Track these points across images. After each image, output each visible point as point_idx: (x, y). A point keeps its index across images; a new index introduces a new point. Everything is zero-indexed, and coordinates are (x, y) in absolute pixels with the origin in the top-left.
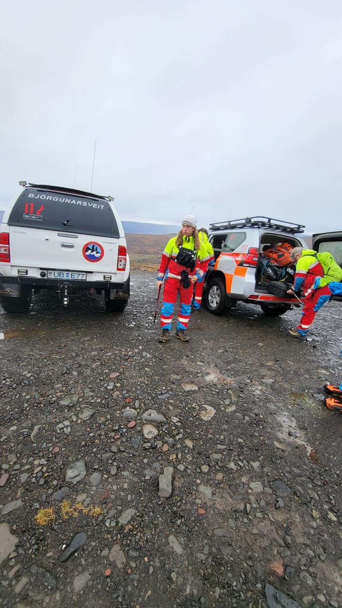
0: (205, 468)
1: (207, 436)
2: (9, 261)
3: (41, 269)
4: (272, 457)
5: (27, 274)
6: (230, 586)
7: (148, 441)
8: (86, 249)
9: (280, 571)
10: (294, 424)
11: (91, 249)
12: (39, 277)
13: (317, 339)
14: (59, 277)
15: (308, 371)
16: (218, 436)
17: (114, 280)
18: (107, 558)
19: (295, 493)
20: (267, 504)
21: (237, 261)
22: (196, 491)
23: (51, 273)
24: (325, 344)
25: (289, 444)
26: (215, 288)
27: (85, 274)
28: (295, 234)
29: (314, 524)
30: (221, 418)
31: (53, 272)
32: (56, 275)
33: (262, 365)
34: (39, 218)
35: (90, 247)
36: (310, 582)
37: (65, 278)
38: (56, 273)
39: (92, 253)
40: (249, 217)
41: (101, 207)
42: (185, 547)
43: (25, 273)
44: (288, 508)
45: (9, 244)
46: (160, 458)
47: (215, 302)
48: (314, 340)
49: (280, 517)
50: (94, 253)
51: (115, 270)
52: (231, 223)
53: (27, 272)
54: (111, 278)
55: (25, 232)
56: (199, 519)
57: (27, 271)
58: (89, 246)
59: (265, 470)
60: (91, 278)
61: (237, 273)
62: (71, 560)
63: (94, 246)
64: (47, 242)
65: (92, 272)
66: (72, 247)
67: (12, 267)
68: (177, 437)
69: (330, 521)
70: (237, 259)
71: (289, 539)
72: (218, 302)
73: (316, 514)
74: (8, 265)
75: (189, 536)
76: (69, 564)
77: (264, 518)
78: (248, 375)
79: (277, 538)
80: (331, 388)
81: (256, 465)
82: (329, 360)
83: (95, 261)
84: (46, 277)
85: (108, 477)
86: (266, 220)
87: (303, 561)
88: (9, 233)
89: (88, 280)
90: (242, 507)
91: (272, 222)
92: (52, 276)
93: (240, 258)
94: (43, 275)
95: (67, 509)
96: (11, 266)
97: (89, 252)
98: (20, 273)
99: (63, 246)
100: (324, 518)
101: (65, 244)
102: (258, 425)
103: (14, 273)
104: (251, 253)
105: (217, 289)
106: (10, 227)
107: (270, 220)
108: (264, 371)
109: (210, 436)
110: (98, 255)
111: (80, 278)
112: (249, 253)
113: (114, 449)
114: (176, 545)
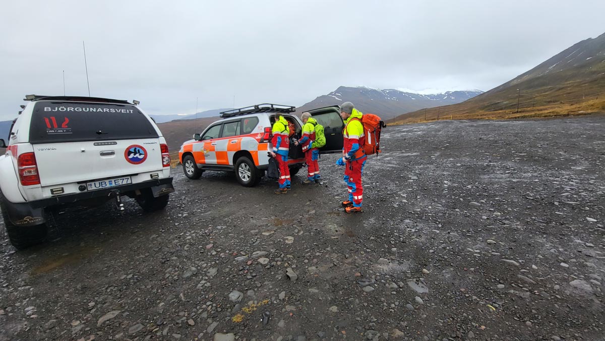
0: (306, 261)
1: (297, 249)
2: (39, 182)
3: (78, 183)
4: (334, 243)
5: (63, 192)
6: (344, 288)
7: (267, 265)
8: (128, 152)
9: (359, 274)
10: (336, 227)
11: (133, 153)
12: (78, 191)
13: (325, 182)
14: (101, 187)
15: (330, 200)
16: (303, 247)
17: (161, 176)
18: (286, 311)
19: (351, 250)
20: (342, 259)
21: (257, 140)
22: (308, 270)
23: (91, 185)
24: (331, 183)
25: (338, 235)
26: (243, 165)
27: (129, 177)
28: (290, 113)
29: (363, 256)
30: (297, 239)
31: (93, 183)
32: (98, 185)
33: (303, 206)
34: (67, 131)
35: (132, 150)
36: (371, 272)
37: (108, 186)
38: (97, 183)
39: (135, 156)
40: (257, 104)
41: (130, 112)
42: (318, 289)
43: (61, 192)
44: (351, 256)
45: (35, 164)
46: (280, 268)
47: (246, 177)
48: (324, 183)
49: (350, 260)
50: (137, 155)
51: (161, 167)
52: (241, 110)
53: (63, 190)
54: (158, 175)
55: (55, 148)
56: (317, 278)
57: (63, 188)
58: (130, 150)
59: (334, 248)
60: (136, 180)
61: (259, 149)
62: (269, 321)
63: (135, 149)
64: (83, 153)
65: (137, 174)
66: (112, 153)
67: (43, 189)
68: (282, 256)
69: (368, 252)
70: (257, 138)
71: (357, 265)
72: (250, 175)
73: (362, 252)
74: (38, 187)
75: (316, 285)
76: (270, 323)
77: (344, 264)
78: (299, 214)
79: (353, 267)
80: (345, 203)
81: (329, 249)
82: (338, 191)
83: (139, 163)
84: (86, 191)
85: (258, 289)
86: (270, 106)
87: (366, 268)
88: (34, 153)
89: (134, 182)
90: (332, 265)
91: (274, 107)
92: (92, 187)
93: (259, 137)
94: (81, 188)
95: (248, 310)
96: (42, 187)
97: (132, 156)
98: (55, 193)
99: (103, 154)
100: (366, 252)
101: (104, 152)
102: (319, 234)
103: (47, 194)
104: (267, 132)
105: (246, 166)
106: (34, 145)
107: (272, 105)
108: (306, 208)
109: (298, 248)
110: (142, 157)
111: (125, 182)
112: (265, 132)
113: (249, 277)
114: (314, 290)
